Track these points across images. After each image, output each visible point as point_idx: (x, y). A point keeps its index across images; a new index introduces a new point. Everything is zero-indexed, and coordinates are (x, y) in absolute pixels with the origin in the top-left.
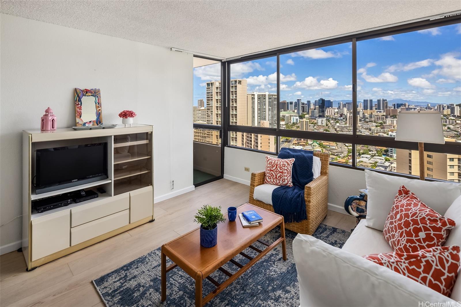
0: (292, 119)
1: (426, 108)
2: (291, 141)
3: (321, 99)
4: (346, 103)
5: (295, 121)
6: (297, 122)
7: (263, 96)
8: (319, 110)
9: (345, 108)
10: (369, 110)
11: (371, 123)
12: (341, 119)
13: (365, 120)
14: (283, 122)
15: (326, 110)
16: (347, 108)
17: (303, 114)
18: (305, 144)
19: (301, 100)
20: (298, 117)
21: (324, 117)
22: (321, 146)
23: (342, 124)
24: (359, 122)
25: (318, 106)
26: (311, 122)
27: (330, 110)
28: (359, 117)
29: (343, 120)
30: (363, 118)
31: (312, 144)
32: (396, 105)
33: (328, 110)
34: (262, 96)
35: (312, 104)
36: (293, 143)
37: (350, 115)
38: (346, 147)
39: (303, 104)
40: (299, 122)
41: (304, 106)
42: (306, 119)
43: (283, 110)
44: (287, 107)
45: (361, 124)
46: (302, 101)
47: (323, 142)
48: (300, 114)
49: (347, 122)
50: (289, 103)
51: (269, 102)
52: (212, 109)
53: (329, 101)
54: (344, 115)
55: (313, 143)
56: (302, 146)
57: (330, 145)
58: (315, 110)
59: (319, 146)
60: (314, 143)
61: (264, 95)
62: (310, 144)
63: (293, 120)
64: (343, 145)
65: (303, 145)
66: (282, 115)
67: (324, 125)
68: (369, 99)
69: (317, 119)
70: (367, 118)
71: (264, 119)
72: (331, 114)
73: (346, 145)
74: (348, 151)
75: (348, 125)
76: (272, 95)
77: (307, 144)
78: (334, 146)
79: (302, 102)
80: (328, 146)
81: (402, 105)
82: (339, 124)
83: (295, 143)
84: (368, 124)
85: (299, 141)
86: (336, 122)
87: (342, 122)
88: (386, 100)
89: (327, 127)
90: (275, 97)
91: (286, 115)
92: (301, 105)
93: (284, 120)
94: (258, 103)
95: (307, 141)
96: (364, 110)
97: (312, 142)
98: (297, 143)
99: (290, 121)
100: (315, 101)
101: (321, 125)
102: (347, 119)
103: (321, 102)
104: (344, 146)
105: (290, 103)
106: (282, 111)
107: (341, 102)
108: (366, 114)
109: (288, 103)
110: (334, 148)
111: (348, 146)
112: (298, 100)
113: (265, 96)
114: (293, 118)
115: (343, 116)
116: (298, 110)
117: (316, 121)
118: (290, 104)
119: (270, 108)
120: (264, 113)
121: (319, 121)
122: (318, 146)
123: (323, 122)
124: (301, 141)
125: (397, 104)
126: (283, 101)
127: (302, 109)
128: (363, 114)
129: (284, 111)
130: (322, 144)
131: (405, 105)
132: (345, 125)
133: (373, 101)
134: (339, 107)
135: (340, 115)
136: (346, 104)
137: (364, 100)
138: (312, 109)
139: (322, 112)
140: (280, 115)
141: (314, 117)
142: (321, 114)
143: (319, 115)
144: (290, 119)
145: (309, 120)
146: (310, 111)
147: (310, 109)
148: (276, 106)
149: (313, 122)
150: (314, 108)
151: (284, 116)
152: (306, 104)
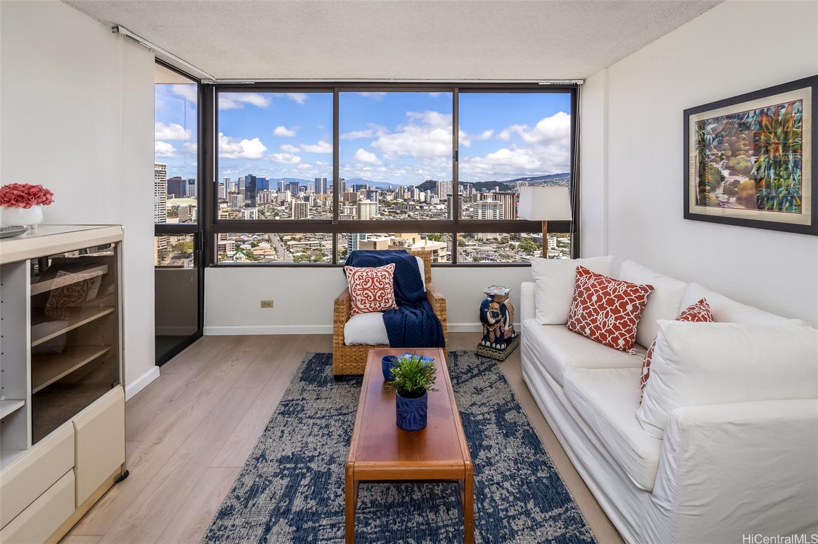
0: (194, 213)
1: (387, 191)
3: (249, 175)
4: (290, 183)
8: (246, 194)
9: (288, 191)
10: (322, 193)
11: (324, 213)
12: (283, 209)
13: (317, 209)
14: (174, 219)
15: (258, 195)
16: (291, 190)
21: (255, 206)
22: (250, 257)
24: (309, 213)
25: (244, 188)
26: (232, 217)
27: (264, 195)
28: (309, 206)
29: (286, 211)
30: (314, 207)
31: (234, 255)
32: (355, 186)
33: (262, 195)
35: (234, 184)
37: (297, 203)
38: (291, 255)
42: (223, 212)
43: (173, 195)
44: (182, 189)
45: (312, 216)
47: (254, 250)
49: (291, 214)
50: (187, 182)
53: (263, 180)
54: (287, 203)
55: (236, 254)
57: (266, 254)
58: (238, 195)
59: (247, 257)
60: (238, 254)
62: (231, 257)
66: (172, 205)
68: (322, 178)
69: (242, 210)
70: (320, 207)
72: (266, 201)
73: (290, 251)
75: (293, 218)
77: (225, 258)
78: (272, 255)
80: (263, 257)
81: (362, 186)
82: (279, 217)
84: (321, 216)
86: (274, 214)
87: (284, 213)
88: (344, 179)
90: (158, 169)
91: (181, 206)
93: (177, 214)
95: (225, 252)
96: (316, 193)
97: (234, 252)
99: (189, 216)
100: (239, 179)
102: (291, 209)
103: (250, 181)
105: (189, 181)
106: (172, 198)
107: (283, 182)
108: (318, 201)
109: (184, 181)
110: (272, 257)
111: (293, 253)
115: (286, 205)
117: (240, 215)
118: (189, 183)
121: (246, 214)
122: (245, 258)
123: (252, 216)
125: (357, 185)
126: (174, 178)
128: (315, 200)
129: (175, 198)
130: (252, 253)
131: (365, 187)
133: (327, 180)
134: (279, 189)
135: (281, 202)
136: (289, 185)
137: (316, 179)
138: (233, 193)
139: (251, 198)
140: (167, 205)
141: (237, 207)
142: (249, 202)
143: (246, 204)
144: (189, 213)
145: (227, 214)
146: (230, 196)
147: (230, 193)
148: (158, 187)
149: (236, 216)
150: (237, 191)
151: (177, 208)
152: (223, 184)
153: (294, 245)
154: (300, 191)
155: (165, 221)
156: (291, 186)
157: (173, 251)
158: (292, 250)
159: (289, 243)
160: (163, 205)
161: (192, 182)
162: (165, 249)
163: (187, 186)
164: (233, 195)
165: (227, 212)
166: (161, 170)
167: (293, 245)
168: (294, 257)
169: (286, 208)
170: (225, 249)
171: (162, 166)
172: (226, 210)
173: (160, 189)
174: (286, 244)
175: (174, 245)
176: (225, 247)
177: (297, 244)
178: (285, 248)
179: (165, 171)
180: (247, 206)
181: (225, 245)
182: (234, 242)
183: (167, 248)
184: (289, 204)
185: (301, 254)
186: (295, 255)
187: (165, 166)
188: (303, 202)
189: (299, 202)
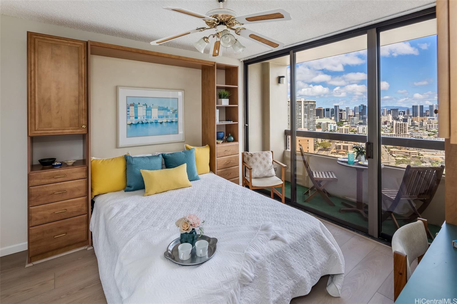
0: (329, 127)
2: (329, 149)
3: (362, 105)
4: (391, 109)
5: (332, 129)
6: (334, 130)
7: (298, 103)
8: (359, 117)
9: (390, 115)
10: (419, 116)
11: (422, 131)
12: (386, 127)
13: (414, 128)
14: (320, 129)
16: (392, 115)
17: (341, 121)
18: (345, 153)
20: (336, 124)
21: (365, 124)
23: (387, 133)
24: (407, 131)
25: (358, 113)
26: (351, 130)
28: (407, 125)
29: (388, 128)
30: (411, 126)
35: (351, 111)
36: (331, 152)
37: (397, 123)
38: (393, 158)
39: (341, 110)
40: (337, 129)
41: (342, 113)
44: (323, 114)
45: (410, 133)
46: (340, 108)
48: (338, 121)
49: (393, 130)
50: (325, 110)
51: (305, 109)
54: (389, 123)
56: (341, 156)
58: (354, 117)
61: (299, 101)
64: (389, 155)
65: (343, 154)
66: (318, 122)
67: (365, 133)
68: (419, 105)
69: (358, 127)
70: (418, 126)
71: (300, 126)
74: (396, 162)
75: (394, 133)
76: (308, 101)
82: (383, 132)
83: (333, 151)
84: (419, 133)
85: (338, 150)
87: (387, 130)
90: (311, 104)
91: (322, 123)
92: (338, 112)
93: (321, 127)
96: (413, 116)
98: (336, 151)
99: (327, 128)
100: (355, 107)
101: (362, 133)
102: (392, 127)
103: (362, 108)
104: (391, 156)
105: (326, 109)
106: (318, 118)
107: (385, 109)
108: (415, 122)
111: (395, 157)
112: (336, 107)
113: (300, 103)
114: (331, 126)
115: (388, 124)
116: (336, 117)
117: (356, 129)
118: (327, 111)
119: (306, 115)
120: (300, 120)
121: (360, 128)
123: (364, 130)
124: (340, 150)
126: (319, 108)
127: (340, 116)
128: (412, 121)
129: (319, 118)
132: (391, 134)
133: (424, 107)
135: (384, 122)
136: (390, 111)
137: (413, 106)
138: (351, 116)
139: (362, 119)
140: (316, 122)
141: (354, 124)
142: (362, 121)
144: (326, 127)
145: (348, 128)
146: (349, 118)
147: (349, 116)
149: (353, 129)
150: (353, 115)
151: (320, 124)
152: (345, 111)
153: (396, 151)
154: (399, 115)
155: (315, 130)
156: (392, 111)
157: (319, 146)
158: (394, 155)
159: (391, 150)
160: (314, 122)
161: (328, 110)
162: (315, 144)
163: (325, 112)
164: (351, 117)
165: (348, 127)
166: (313, 104)
168: (396, 160)
169: (388, 126)
170: (348, 149)
171: (314, 102)
172: (347, 126)
173: (313, 114)
174: (389, 151)
175: (320, 143)
176: (348, 147)
177: (399, 151)
178: (388, 153)
179: (315, 105)
180: (360, 124)
181: (348, 146)
182: (353, 145)
183: (316, 144)
184: (390, 124)
185: (402, 158)
186: (397, 158)
187: (315, 102)
188: (402, 122)
189: (399, 122)
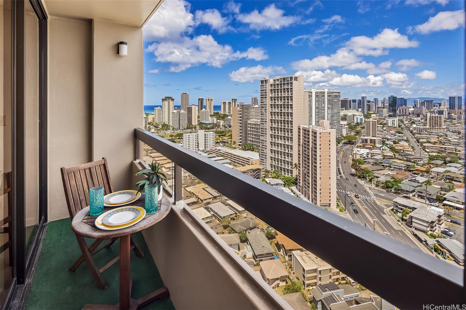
0: (355, 119)
2: (355, 143)
3: (392, 96)
4: (425, 101)
5: (359, 121)
6: (361, 122)
8: (389, 109)
9: (423, 106)
10: (456, 109)
11: (458, 125)
12: (419, 119)
13: (451, 121)
14: (345, 122)
15: (399, 109)
16: (426, 106)
17: (369, 113)
18: (372, 147)
19: (367, 98)
20: (363, 117)
21: (396, 116)
22: (393, 150)
23: (420, 126)
24: (443, 124)
25: (388, 105)
26: (379, 123)
27: (403, 109)
28: (443, 118)
29: (421, 121)
30: (448, 119)
31: (381, 147)
33: (401, 109)
34: (320, 93)
35: (380, 102)
36: (356, 146)
37: (432, 115)
38: (426, 153)
39: (369, 102)
40: (364, 122)
41: (370, 104)
42: (373, 119)
43: (344, 108)
44: (349, 105)
47: (396, 146)
48: (366, 113)
49: (427, 123)
51: (329, 100)
52: (266, 107)
53: (402, 99)
55: (382, 146)
56: (368, 150)
57: (405, 149)
58: (383, 109)
59: (390, 150)
60: (384, 147)
61: (323, 92)
62: (379, 148)
63: (357, 120)
64: (422, 150)
65: (370, 148)
66: (343, 114)
67: (395, 126)
68: (457, 96)
69: (387, 119)
70: (455, 119)
71: (323, 118)
72: (404, 114)
73: (426, 151)
74: (429, 158)
75: (428, 127)
76: (332, 92)
77: (375, 148)
78: (410, 151)
79: (367, 99)
80: (402, 151)
82: (416, 125)
83: (359, 145)
84: (455, 126)
85: (365, 144)
86: (411, 123)
87: (420, 123)
89: (400, 128)
90: (335, 94)
91: (348, 115)
92: (366, 103)
93: (346, 119)
94: (316, 101)
95: (375, 144)
96: (450, 109)
97: (381, 145)
98: (362, 145)
99: (353, 120)
100: (384, 98)
101: (391, 126)
102: (426, 120)
103: (392, 100)
104: (424, 151)
105: (353, 100)
106: (343, 110)
107: (418, 100)
108: (453, 114)
109: (350, 101)
110: (410, 153)
111: (428, 152)
112: (363, 98)
113: (324, 94)
114: (357, 118)
115: (422, 116)
116: (363, 109)
117: (385, 122)
119: (330, 106)
120: (323, 111)
121: (389, 121)
122: (389, 150)
123: (394, 123)
124: (367, 144)
126: (345, 99)
127: (368, 107)
128: (449, 114)
129: (345, 110)
130: (395, 148)
132: (424, 127)
133: (461, 97)
134: (415, 105)
135: (417, 114)
136: (424, 103)
137: (450, 97)
138: (380, 108)
139: (392, 111)
140: (341, 114)
141: (383, 116)
142: (391, 114)
143: (389, 115)
145: (376, 120)
146: (378, 110)
147: (378, 108)
148: (336, 104)
149: (382, 122)
150: (382, 107)
151: (346, 115)
152: (373, 102)
154: (434, 106)
155: (340, 123)
156: (426, 103)
157: (344, 139)
159: (424, 144)
160: (339, 114)
161: (354, 101)
162: (340, 137)
163: (352, 103)
164: (380, 109)
166: (338, 95)
167: (428, 146)
168: (430, 155)
169: (422, 119)
171: (338, 92)
172: (375, 118)
174: (421, 145)
175: (344, 136)
176: (375, 141)
177: (433, 147)
178: (421, 148)
179: (340, 95)
180: (390, 116)
182: (381, 139)
184: (424, 116)
185: (436, 154)
187: (340, 92)
188: (437, 115)
189: (434, 115)
